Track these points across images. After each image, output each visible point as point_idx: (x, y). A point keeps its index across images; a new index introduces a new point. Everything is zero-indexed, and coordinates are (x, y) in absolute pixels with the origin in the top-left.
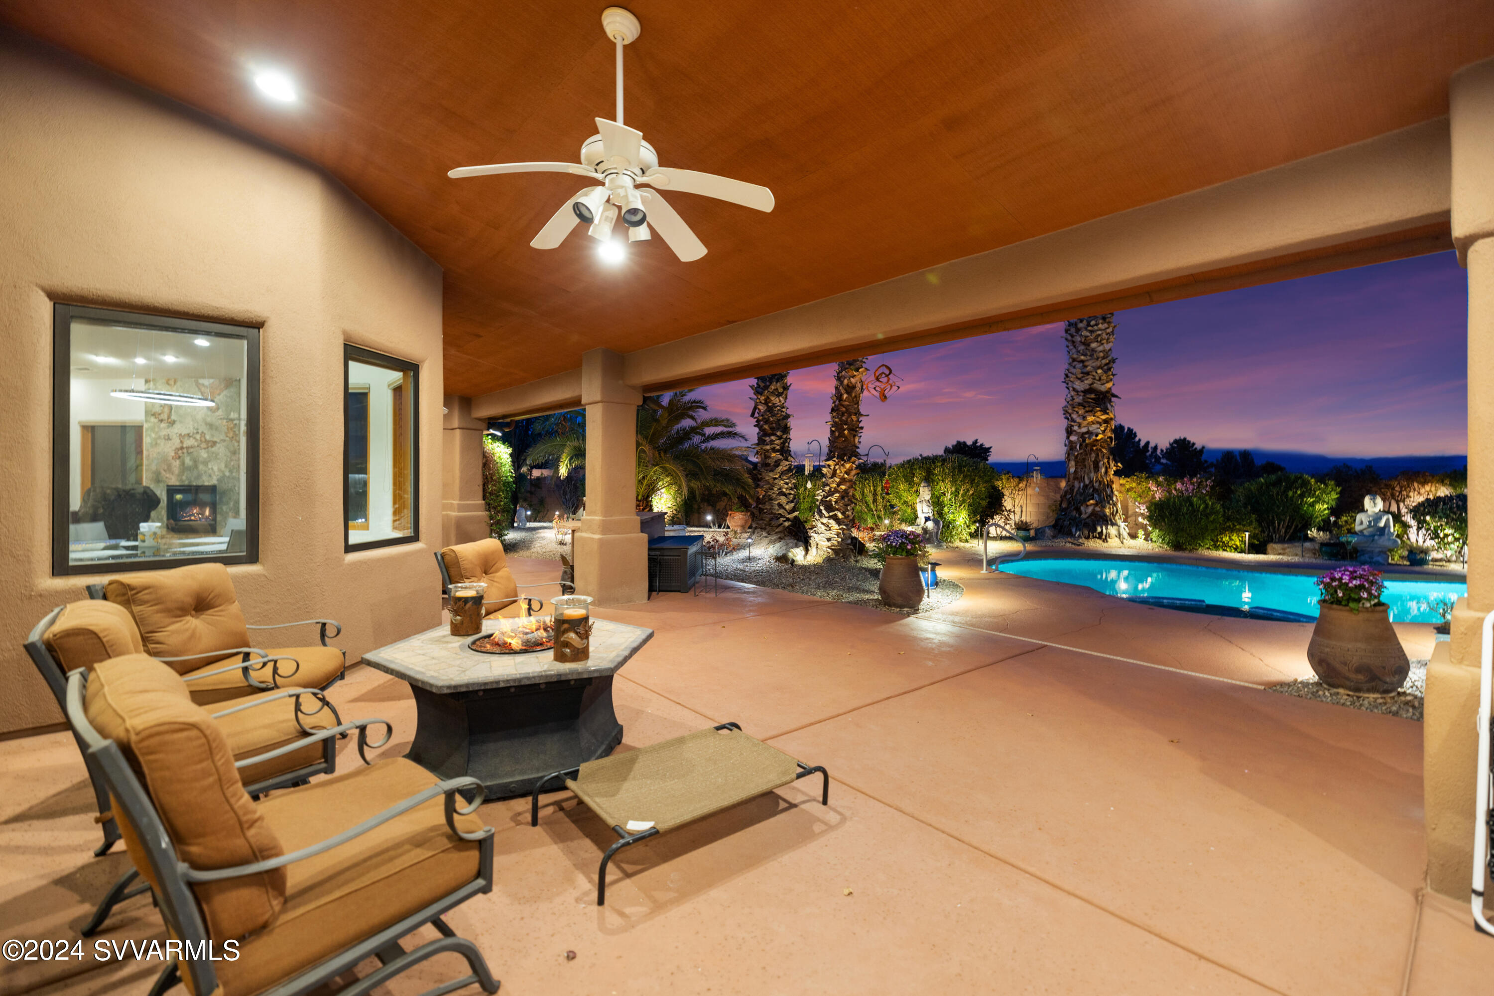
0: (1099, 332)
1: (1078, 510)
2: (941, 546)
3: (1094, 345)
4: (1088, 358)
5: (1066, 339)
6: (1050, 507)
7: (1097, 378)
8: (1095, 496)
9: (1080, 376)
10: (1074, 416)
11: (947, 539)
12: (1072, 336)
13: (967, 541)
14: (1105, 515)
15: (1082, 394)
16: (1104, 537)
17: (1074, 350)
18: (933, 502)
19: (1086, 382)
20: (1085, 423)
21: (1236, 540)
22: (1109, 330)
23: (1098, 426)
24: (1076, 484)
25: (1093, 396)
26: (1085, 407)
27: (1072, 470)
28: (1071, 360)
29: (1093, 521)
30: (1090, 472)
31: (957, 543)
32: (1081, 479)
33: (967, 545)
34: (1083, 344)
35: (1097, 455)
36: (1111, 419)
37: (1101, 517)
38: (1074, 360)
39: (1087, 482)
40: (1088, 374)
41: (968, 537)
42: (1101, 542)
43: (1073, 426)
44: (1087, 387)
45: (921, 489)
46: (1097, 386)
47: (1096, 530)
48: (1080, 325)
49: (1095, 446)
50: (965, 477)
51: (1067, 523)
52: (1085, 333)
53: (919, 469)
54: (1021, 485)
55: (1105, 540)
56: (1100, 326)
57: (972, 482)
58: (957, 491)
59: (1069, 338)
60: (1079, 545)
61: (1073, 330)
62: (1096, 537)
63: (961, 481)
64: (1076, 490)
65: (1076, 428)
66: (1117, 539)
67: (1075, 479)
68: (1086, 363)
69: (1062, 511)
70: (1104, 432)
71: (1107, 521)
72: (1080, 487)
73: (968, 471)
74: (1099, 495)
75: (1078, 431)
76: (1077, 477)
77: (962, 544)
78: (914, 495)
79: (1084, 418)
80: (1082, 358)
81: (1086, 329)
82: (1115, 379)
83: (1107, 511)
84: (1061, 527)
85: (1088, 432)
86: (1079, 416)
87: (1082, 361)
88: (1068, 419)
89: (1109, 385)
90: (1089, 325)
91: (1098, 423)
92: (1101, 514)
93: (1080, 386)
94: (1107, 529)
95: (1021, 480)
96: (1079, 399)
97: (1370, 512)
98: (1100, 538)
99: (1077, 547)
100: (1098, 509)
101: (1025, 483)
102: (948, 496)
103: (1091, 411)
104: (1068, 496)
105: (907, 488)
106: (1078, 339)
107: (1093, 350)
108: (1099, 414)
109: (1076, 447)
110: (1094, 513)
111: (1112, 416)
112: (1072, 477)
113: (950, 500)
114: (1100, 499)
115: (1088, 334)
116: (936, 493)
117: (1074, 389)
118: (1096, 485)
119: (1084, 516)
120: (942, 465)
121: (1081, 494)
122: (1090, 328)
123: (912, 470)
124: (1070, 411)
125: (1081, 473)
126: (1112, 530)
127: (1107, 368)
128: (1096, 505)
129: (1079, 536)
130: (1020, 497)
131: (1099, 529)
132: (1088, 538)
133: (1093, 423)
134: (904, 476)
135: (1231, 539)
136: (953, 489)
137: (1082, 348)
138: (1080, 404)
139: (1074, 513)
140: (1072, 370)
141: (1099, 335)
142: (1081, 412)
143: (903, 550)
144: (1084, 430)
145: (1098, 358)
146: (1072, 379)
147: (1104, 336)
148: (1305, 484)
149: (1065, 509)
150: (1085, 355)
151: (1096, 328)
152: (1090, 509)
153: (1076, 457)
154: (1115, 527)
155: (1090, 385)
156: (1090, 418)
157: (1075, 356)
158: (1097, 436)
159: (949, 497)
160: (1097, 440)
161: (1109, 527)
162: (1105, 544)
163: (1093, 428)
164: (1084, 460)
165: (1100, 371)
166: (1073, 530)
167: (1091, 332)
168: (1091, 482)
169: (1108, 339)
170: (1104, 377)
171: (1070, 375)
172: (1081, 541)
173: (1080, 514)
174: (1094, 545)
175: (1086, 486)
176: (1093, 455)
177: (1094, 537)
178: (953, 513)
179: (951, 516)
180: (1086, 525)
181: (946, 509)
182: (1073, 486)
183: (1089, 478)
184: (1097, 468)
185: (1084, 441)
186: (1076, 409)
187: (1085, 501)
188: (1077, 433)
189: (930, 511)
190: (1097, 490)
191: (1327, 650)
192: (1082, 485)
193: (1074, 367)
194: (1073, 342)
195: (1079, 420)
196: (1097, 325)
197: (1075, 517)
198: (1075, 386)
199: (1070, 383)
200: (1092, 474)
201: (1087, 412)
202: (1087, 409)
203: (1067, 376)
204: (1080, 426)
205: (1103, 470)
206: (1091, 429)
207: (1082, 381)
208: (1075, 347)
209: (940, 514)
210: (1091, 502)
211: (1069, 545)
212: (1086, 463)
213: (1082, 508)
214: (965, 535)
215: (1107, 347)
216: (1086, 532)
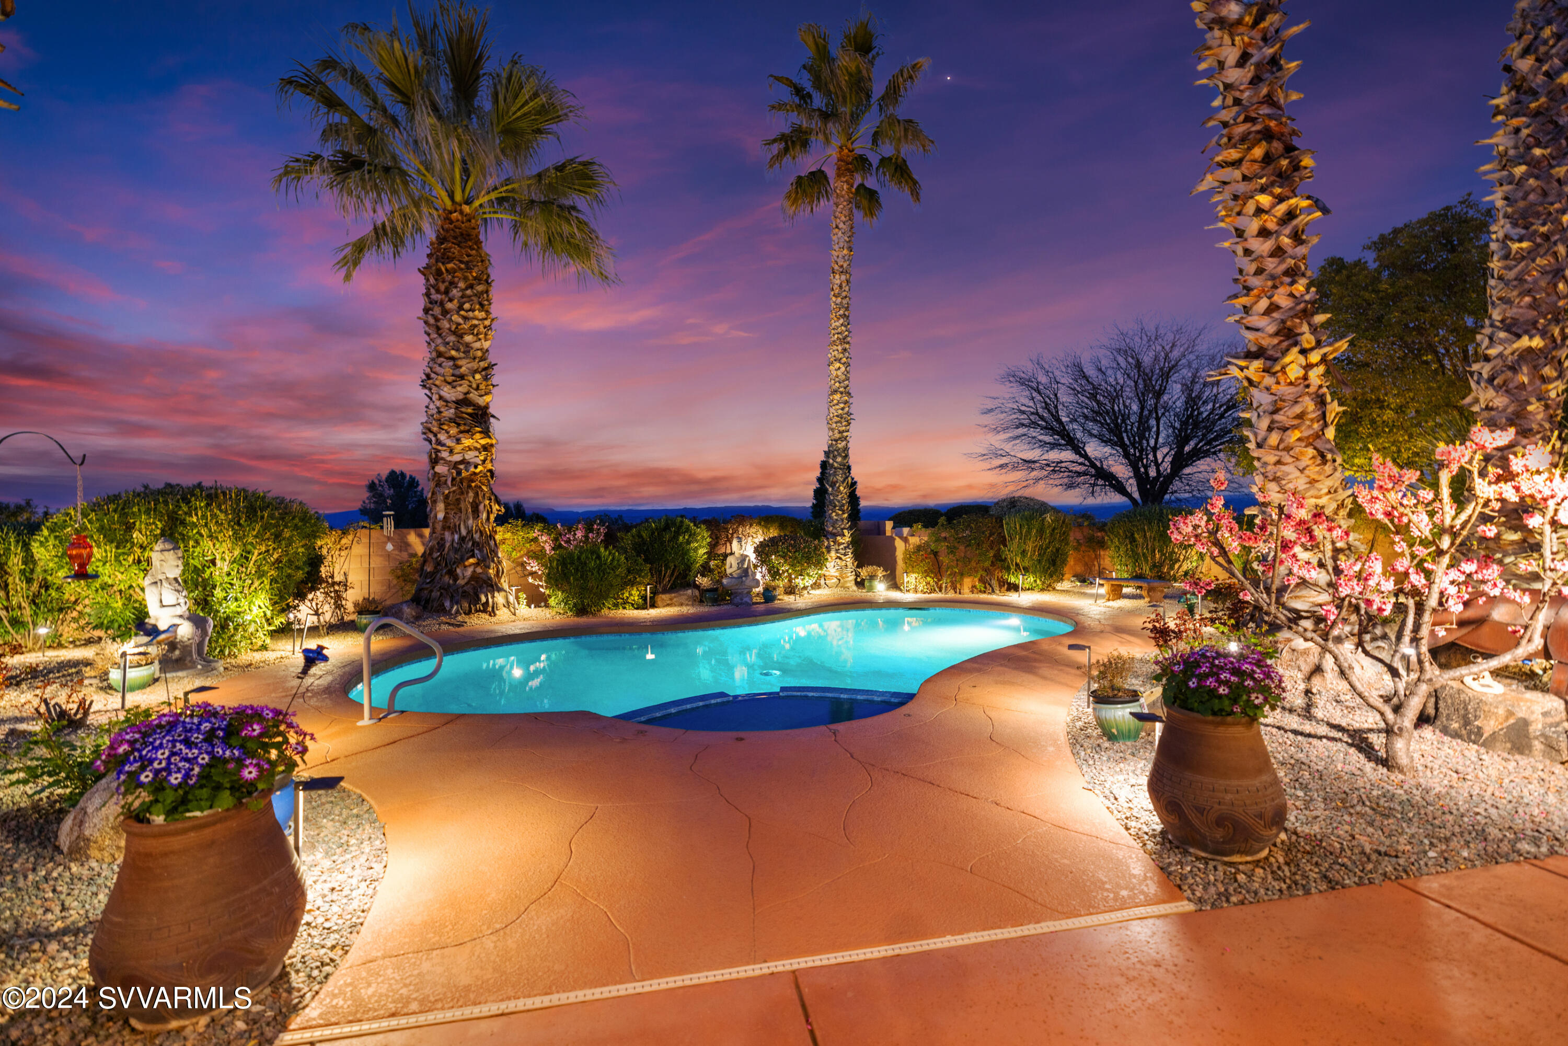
0: (475, 322)
1: (452, 573)
2: (214, 669)
3: (468, 338)
4: (462, 355)
5: (426, 322)
6: (393, 571)
7: (474, 386)
8: (476, 552)
9: (450, 379)
10: (442, 437)
11: (222, 651)
12: (437, 320)
13: (264, 648)
14: (490, 579)
15: (453, 405)
16: (490, 609)
17: (439, 341)
18: (185, 581)
19: (459, 389)
20: (458, 448)
21: (635, 594)
22: (487, 323)
23: (477, 453)
24: (447, 535)
25: (470, 410)
26: (458, 425)
27: (441, 516)
28: (434, 354)
29: (474, 588)
30: (468, 518)
31: (246, 656)
32: (455, 529)
33: (269, 656)
34: (454, 333)
35: (477, 495)
36: (492, 445)
37: (485, 582)
38: (440, 354)
39: (464, 532)
40: (462, 377)
41: (268, 641)
42: (487, 617)
43: (439, 451)
44: (461, 397)
45: (155, 557)
46: (473, 396)
47: (479, 599)
48: (449, 306)
49: (473, 481)
50: (265, 528)
51: (436, 594)
52: (455, 318)
53: (147, 512)
54: (344, 541)
55: (493, 613)
56: (477, 313)
57: (277, 537)
58: (245, 557)
59: (432, 321)
60: (459, 626)
61: (437, 311)
62: (480, 611)
63: (256, 537)
64: (448, 545)
65: (445, 454)
66: (506, 610)
67: (444, 528)
68: (460, 363)
69: (426, 577)
70: (484, 461)
71: (493, 586)
72: (453, 540)
73: (271, 516)
74: (481, 550)
75: (449, 459)
76: (447, 525)
77: (258, 656)
78: (134, 570)
79: (458, 441)
80: (453, 353)
81: (458, 313)
82: (494, 391)
83: (492, 572)
84: (427, 601)
85: (463, 461)
86: (450, 437)
87: (452, 358)
88: (430, 442)
89: (488, 398)
90: (461, 308)
91: (476, 449)
92: (484, 576)
93: (449, 393)
94: (493, 597)
95: (345, 533)
96: (450, 413)
97: (737, 555)
98: (485, 611)
99: (457, 629)
100: (479, 570)
101: (350, 537)
102: (224, 565)
103: (468, 431)
104: (436, 555)
105: (111, 555)
106: (445, 324)
107: (467, 345)
108: (478, 436)
109: (445, 483)
110: (474, 577)
111: (494, 442)
112: (439, 527)
113: (229, 574)
114: (482, 556)
115: (461, 321)
116: (196, 562)
117: (441, 398)
118: (477, 536)
119: (461, 582)
120: (208, 505)
121: (457, 551)
122: (462, 313)
123: (124, 515)
124: (435, 429)
125: (454, 520)
126: (499, 598)
127: (487, 372)
128: (477, 564)
129: (457, 612)
130: (343, 559)
131: (483, 599)
132: (468, 613)
133: (470, 450)
134: (101, 530)
135: (631, 595)
136: (237, 552)
137: (452, 338)
138: (451, 420)
139: (446, 578)
140: (438, 369)
141: (475, 326)
142: (453, 431)
143: (218, 788)
144: (457, 458)
145: (475, 358)
146: (437, 382)
147: (482, 329)
148: (688, 529)
149: (432, 574)
150: (458, 350)
151: (471, 314)
152: (469, 572)
153: (447, 497)
154: (503, 594)
155: (466, 394)
156: (467, 442)
157: (442, 349)
158: (476, 467)
159: (226, 569)
160: (475, 474)
161: (496, 594)
162: (493, 619)
163: (469, 456)
164: (458, 500)
165: (478, 376)
166: (447, 604)
167: (465, 318)
168: (469, 532)
169: (486, 334)
170: (482, 387)
171: (433, 375)
172: (459, 618)
173: (456, 578)
174: (478, 622)
175: (462, 539)
176: (471, 494)
177: (477, 611)
178: (236, 600)
179: (233, 606)
180: (465, 595)
181: (218, 593)
182: (443, 539)
183: (467, 527)
184: (476, 512)
185: (459, 473)
186: (445, 427)
187: (463, 560)
188: (447, 462)
189: (182, 601)
190: (478, 544)
191: (1229, 797)
192: (456, 537)
193: (440, 365)
194: (438, 329)
195: (449, 443)
196: (473, 310)
197: (449, 586)
198: (442, 393)
199: (434, 389)
200: (470, 522)
201: (461, 432)
202: (462, 428)
203: (428, 377)
204: (451, 452)
205: (484, 515)
206: (467, 457)
207: (454, 387)
208: (440, 335)
209: (204, 603)
210: (471, 561)
211: (444, 627)
212: (462, 505)
213: (458, 571)
214: (262, 638)
215: (486, 345)
216: (466, 605)
